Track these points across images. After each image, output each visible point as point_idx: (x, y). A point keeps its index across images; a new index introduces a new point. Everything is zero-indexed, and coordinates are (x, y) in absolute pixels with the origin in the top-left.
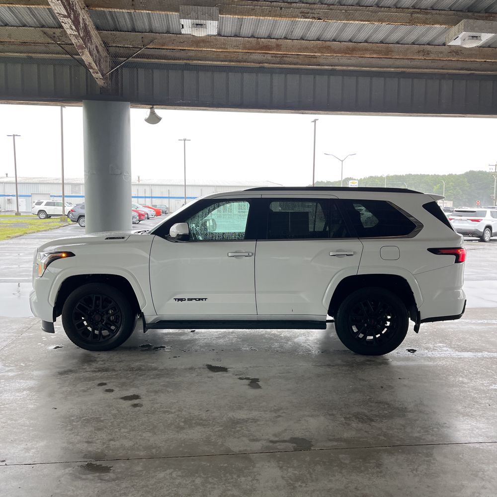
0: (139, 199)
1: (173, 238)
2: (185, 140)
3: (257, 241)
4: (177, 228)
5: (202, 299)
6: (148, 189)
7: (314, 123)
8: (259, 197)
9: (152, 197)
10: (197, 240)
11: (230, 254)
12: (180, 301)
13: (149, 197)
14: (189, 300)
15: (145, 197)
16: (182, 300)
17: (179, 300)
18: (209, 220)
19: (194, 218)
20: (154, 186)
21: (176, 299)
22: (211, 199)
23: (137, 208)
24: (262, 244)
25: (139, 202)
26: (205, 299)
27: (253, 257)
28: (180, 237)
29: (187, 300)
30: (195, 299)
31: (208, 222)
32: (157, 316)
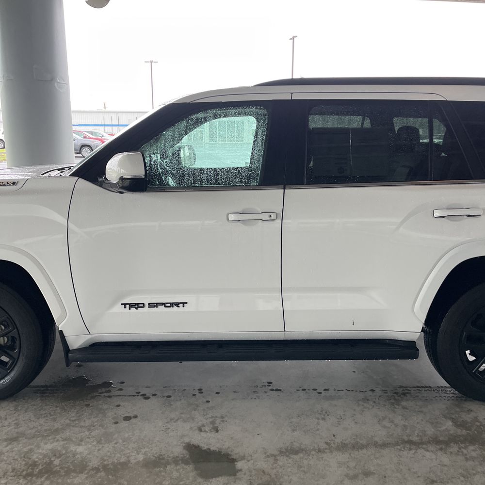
0: (106, 127)
1: (113, 185)
2: (151, 62)
3: (284, 188)
4: (121, 164)
5: (177, 304)
6: (114, 116)
7: (292, 41)
8: (288, 97)
9: (119, 125)
10: (163, 187)
11: (232, 217)
12: (133, 309)
13: (116, 125)
14: (151, 305)
15: (112, 125)
16: (137, 306)
17: (131, 306)
18: (184, 147)
19: (157, 141)
20: (121, 113)
21: (125, 305)
22: (189, 104)
23: (103, 136)
24: (298, 195)
25: (106, 131)
26: (184, 303)
27: (279, 221)
28: (127, 183)
29: (147, 306)
30: (164, 304)
31: (182, 150)
32: (90, 336)
